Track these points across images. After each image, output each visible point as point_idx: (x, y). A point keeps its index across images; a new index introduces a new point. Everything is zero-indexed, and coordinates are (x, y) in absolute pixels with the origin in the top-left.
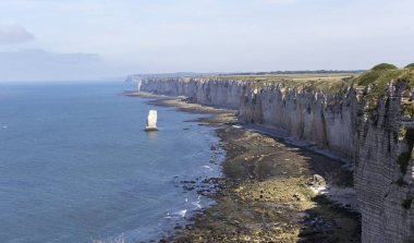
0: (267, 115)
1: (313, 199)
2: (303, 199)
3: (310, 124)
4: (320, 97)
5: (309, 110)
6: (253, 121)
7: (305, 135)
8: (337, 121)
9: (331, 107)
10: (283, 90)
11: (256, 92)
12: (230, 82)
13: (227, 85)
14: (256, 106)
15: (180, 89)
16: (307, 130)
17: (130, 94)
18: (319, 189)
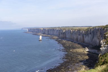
0: (67, 36)
1: (87, 52)
2: (85, 52)
3: (79, 38)
4: (82, 32)
5: (79, 35)
6: (63, 38)
7: (78, 40)
8: (87, 37)
9: (85, 34)
10: (72, 31)
11: (64, 31)
12: (55, 29)
13: (54, 30)
14: (64, 35)
15: (40, 31)
16: (78, 39)
17: (26, 33)
18: (87, 50)
